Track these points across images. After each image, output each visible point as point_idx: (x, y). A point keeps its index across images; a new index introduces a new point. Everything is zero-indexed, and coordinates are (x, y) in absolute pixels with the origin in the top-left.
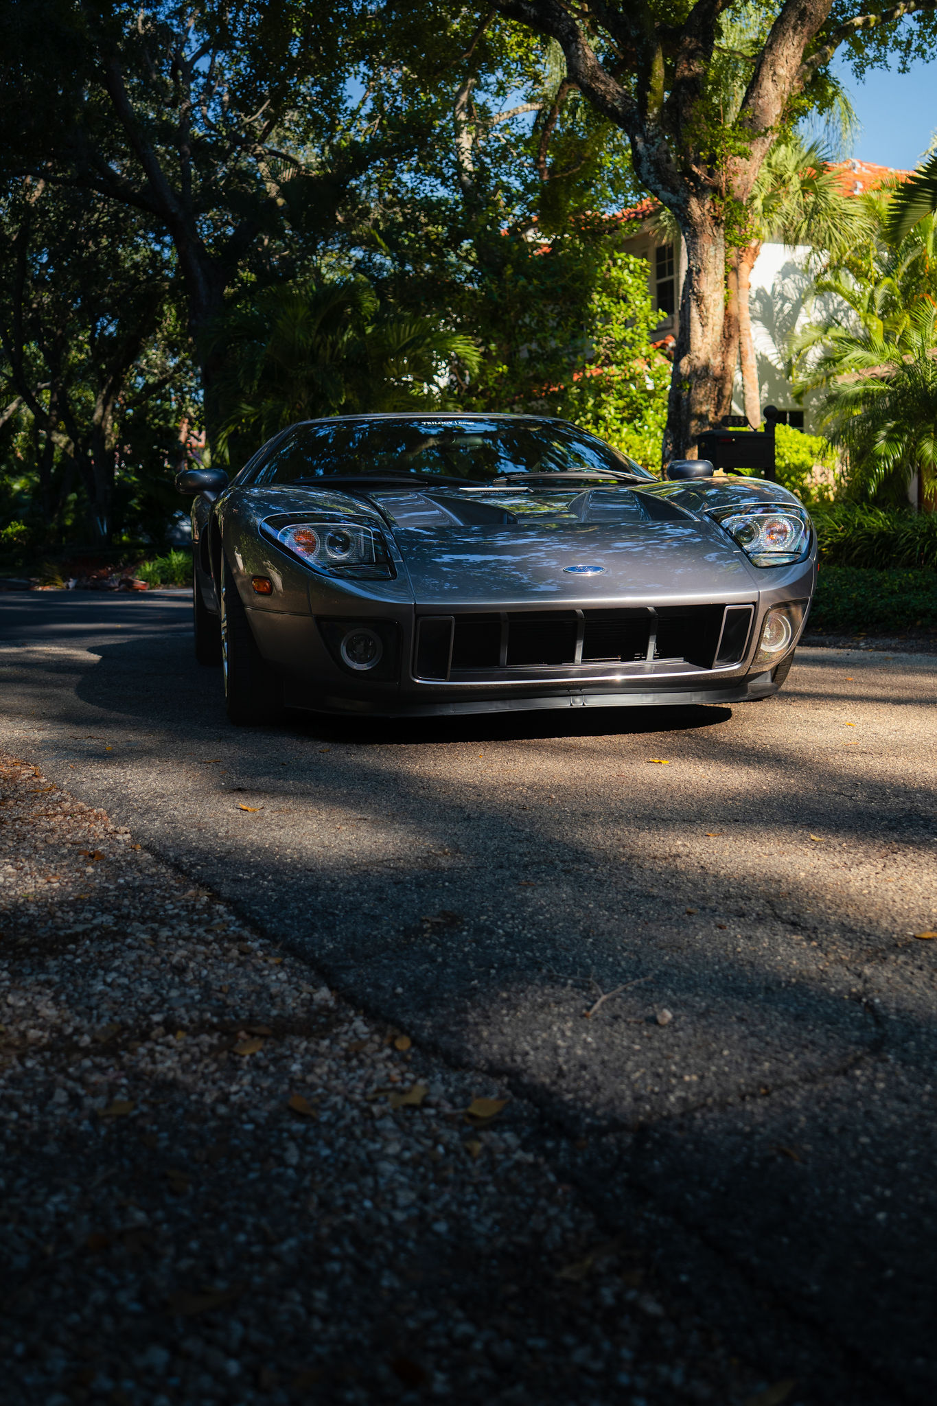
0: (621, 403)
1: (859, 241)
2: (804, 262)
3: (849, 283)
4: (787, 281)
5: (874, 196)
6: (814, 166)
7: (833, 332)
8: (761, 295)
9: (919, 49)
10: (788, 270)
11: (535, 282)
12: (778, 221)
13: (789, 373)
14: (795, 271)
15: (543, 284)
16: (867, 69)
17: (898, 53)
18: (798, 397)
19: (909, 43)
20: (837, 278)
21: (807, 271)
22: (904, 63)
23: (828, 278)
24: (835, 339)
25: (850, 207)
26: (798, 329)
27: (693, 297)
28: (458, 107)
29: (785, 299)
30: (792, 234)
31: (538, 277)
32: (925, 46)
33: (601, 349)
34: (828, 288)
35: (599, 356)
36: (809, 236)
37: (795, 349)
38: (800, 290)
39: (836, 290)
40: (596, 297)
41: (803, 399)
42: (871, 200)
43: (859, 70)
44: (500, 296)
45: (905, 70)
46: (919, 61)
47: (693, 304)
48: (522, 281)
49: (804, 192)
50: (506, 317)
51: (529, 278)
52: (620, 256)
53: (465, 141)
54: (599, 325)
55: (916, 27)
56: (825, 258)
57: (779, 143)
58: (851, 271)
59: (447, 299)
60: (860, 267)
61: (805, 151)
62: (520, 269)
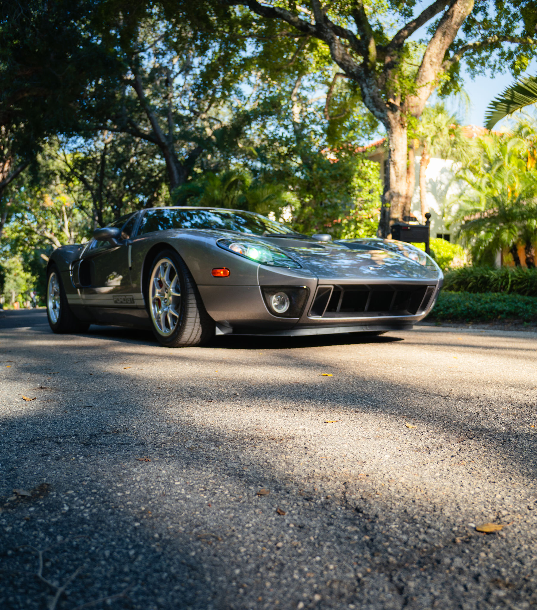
0: (367, 228)
1: (475, 158)
2: (450, 167)
3: (470, 176)
4: (443, 175)
5: (481, 138)
6: (454, 124)
7: (463, 198)
8: (431, 181)
9: (500, 69)
10: (443, 171)
11: (327, 172)
12: (438, 147)
13: (443, 216)
14: (446, 171)
15: (330, 172)
16: (476, 76)
17: (490, 70)
18: (448, 227)
19: (495, 66)
20: (465, 173)
21: (452, 171)
22: (492, 74)
23: (461, 173)
24: (465, 201)
25: (471, 143)
26: (448, 197)
27: (391, 163)
28: (293, 95)
29: (442, 183)
30: (445, 154)
31: (328, 170)
32: (502, 68)
33: (358, 203)
34: (461, 178)
35: (356, 206)
36: (452, 154)
37: (446, 205)
38: (448, 179)
39: (464, 179)
40: (355, 180)
41: (450, 228)
42: (480, 140)
43: (473, 76)
44: (311, 178)
45: (493, 77)
46: (499, 73)
47: (391, 167)
48: (321, 171)
49: (450, 134)
50: (313, 188)
51: (324, 170)
52: (367, 162)
53: (296, 109)
54: (357, 192)
55: (498, 58)
56: (459, 165)
57: (439, 113)
58: (471, 171)
59: (286, 179)
60: (475, 169)
61: (450, 116)
62: (320, 166)
